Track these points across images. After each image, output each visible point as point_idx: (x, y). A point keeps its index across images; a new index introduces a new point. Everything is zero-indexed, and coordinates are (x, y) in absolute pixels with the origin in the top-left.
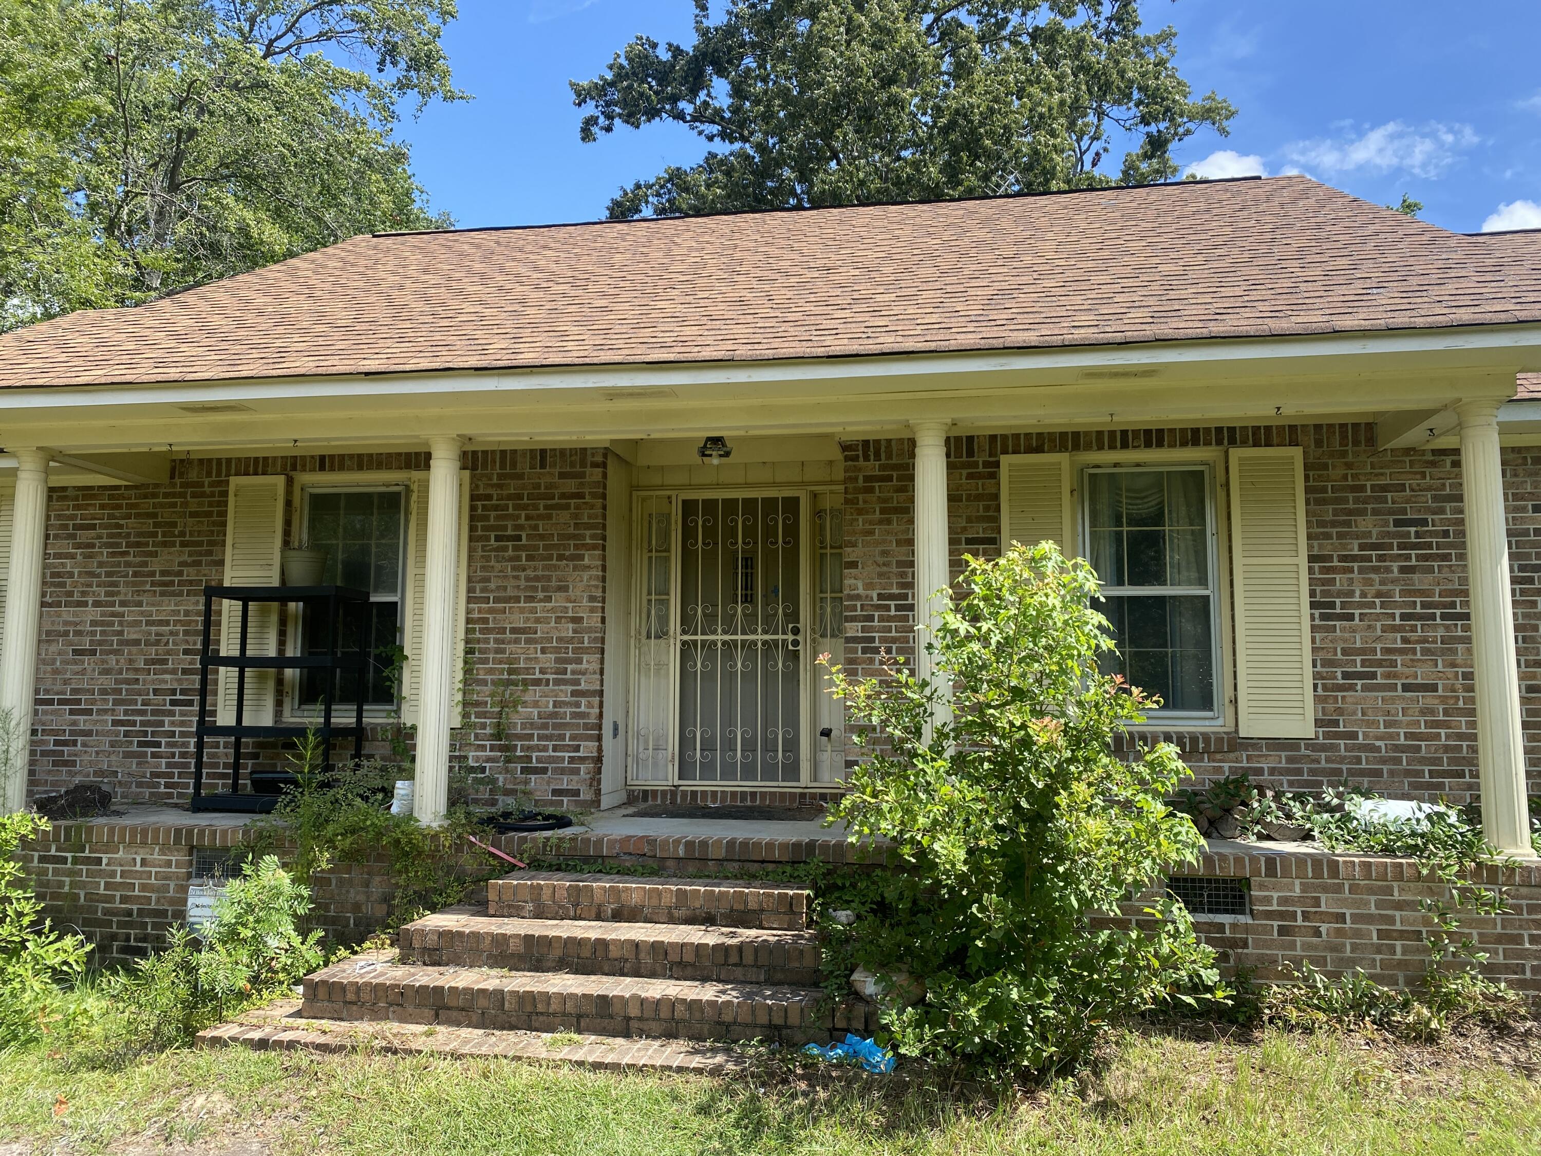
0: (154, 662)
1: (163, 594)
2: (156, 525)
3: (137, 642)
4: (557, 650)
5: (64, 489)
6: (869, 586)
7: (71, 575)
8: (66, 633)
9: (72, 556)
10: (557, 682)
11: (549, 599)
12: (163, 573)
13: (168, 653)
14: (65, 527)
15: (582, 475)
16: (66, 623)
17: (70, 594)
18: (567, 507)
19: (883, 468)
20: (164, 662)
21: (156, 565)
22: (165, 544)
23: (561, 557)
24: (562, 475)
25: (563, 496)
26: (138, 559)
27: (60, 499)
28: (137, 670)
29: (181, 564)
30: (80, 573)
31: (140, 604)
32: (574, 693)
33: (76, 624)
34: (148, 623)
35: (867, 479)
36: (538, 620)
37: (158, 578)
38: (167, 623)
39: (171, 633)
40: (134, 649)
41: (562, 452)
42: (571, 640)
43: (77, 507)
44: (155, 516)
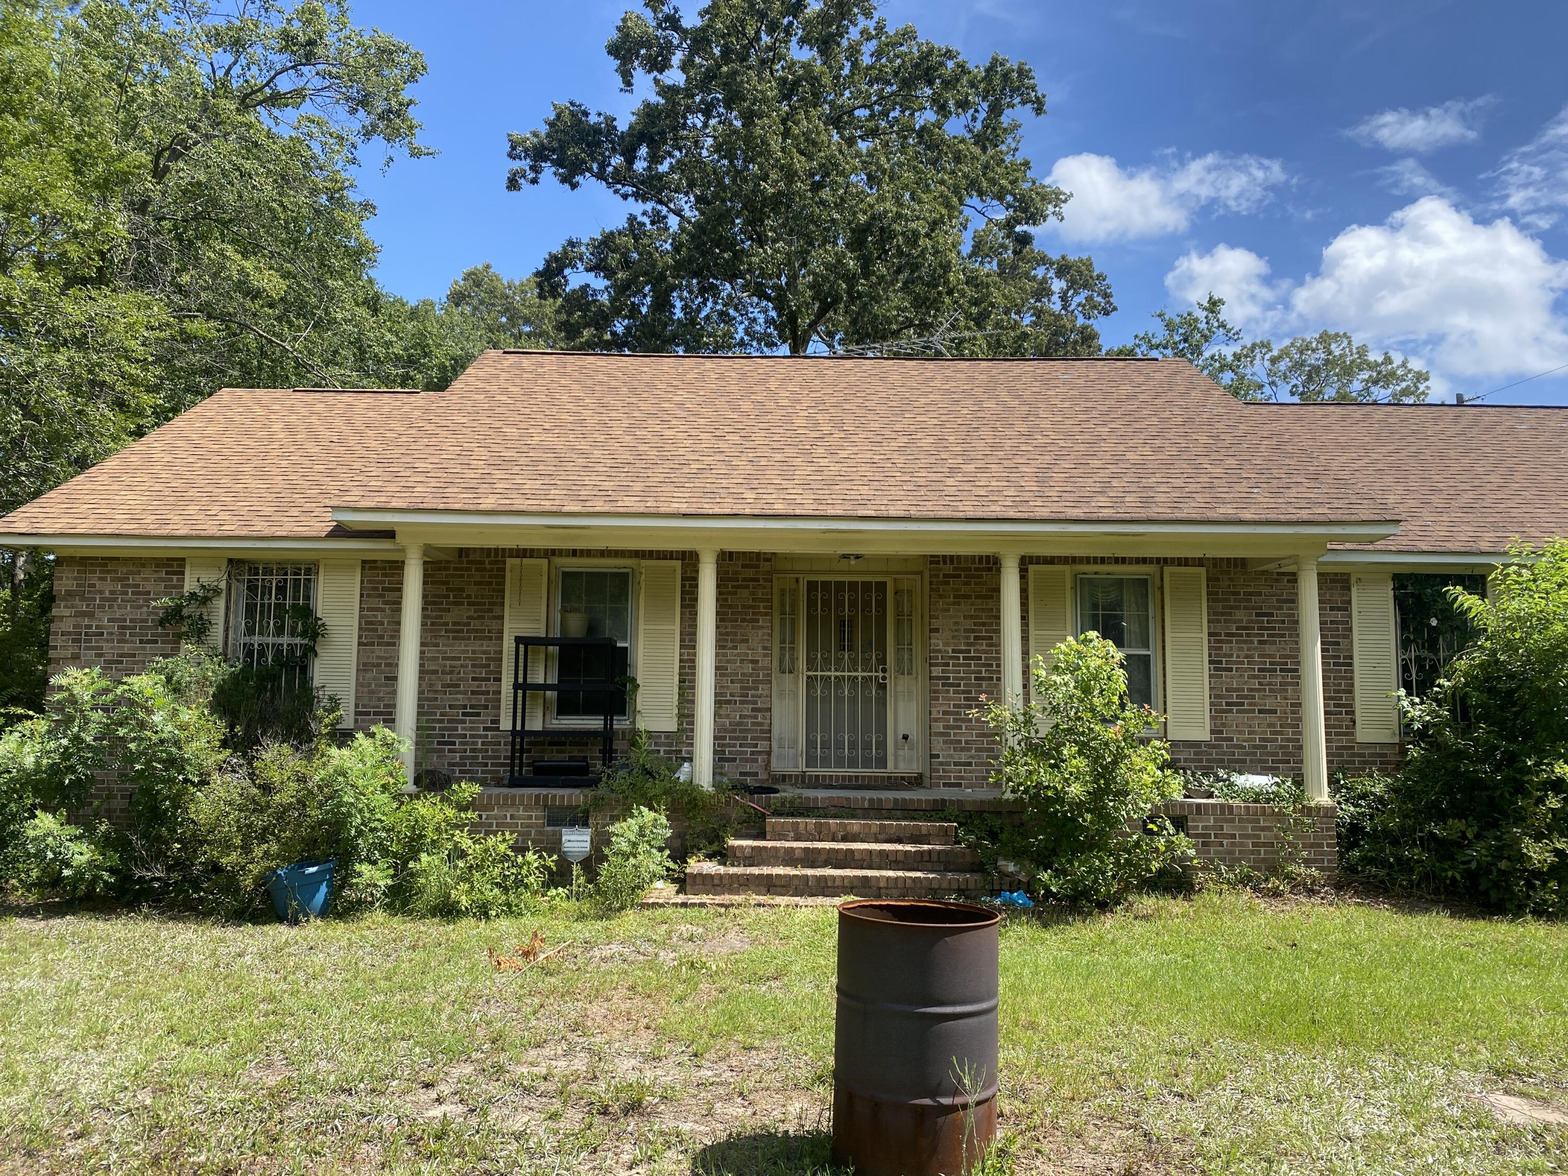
0: (449, 686)
1: (454, 638)
2: (447, 590)
4: (741, 681)
5: (375, 561)
6: (946, 644)
7: (382, 623)
8: (379, 665)
9: (383, 610)
10: (742, 702)
12: (454, 624)
13: (460, 679)
14: (376, 589)
15: (757, 566)
16: (378, 657)
17: (382, 637)
18: (747, 587)
19: (955, 569)
20: (458, 686)
21: (448, 618)
22: (455, 603)
23: (743, 620)
24: (744, 566)
25: (744, 580)
26: (434, 614)
27: (370, 568)
28: (436, 692)
29: (468, 618)
30: (389, 622)
31: (437, 645)
32: (753, 710)
33: (387, 658)
34: (443, 659)
35: (945, 576)
36: (728, 662)
37: (450, 627)
38: (459, 659)
39: (462, 666)
40: (433, 677)
41: (744, 553)
42: (751, 675)
43: (383, 575)
44: (447, 583)
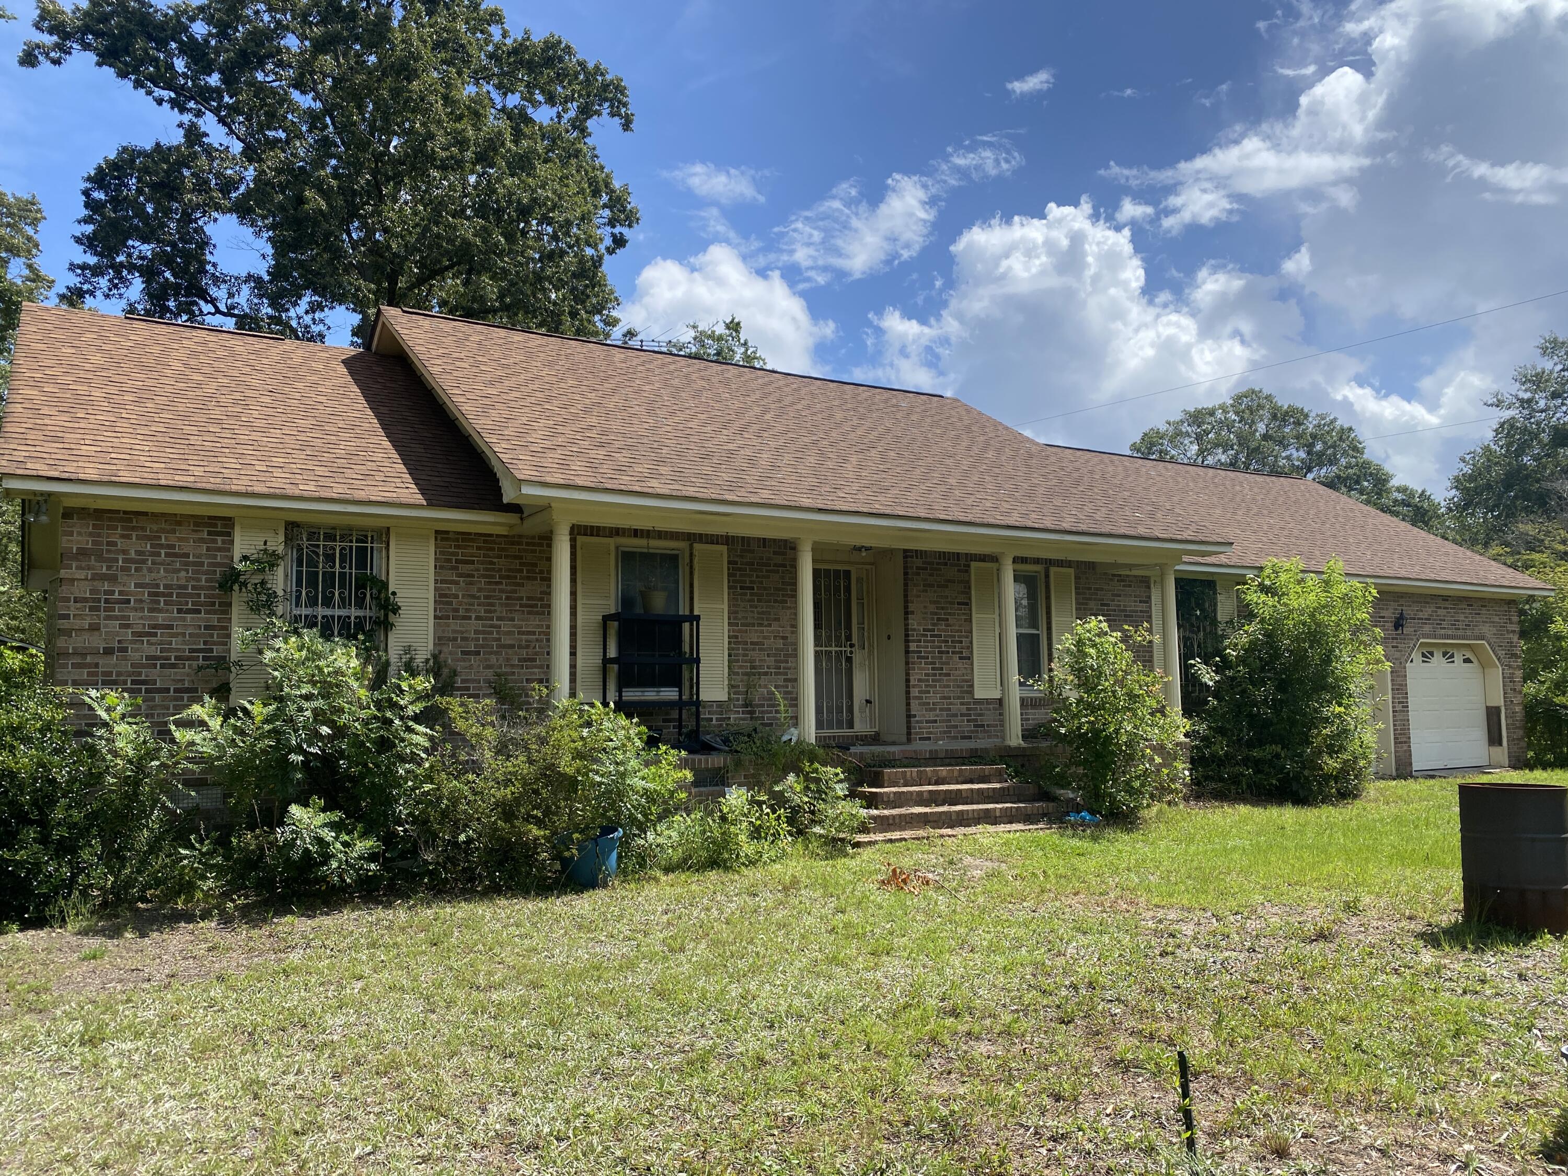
0: (525, 660)
1: (529, 613)
3: (512, 646)
4: (775, 655)
7: (456, 596)
8: (455, 639)
9: (457, 583)
11: (770, 625)
12: (529, 598)
13: (536, 654)
14: (449, 561)
16: (454, 631)
17: (457, 610)
18: (778, 572)
19: (924, 563)
22: (528, 578)
23: (776, 601)
24: (775, 553)
26: (509, 588)
28: (513, 666)
30: (463, 596)
31: (513, 620)
35: (918, 568)
40: (510, 651)
41: (775, 540)
